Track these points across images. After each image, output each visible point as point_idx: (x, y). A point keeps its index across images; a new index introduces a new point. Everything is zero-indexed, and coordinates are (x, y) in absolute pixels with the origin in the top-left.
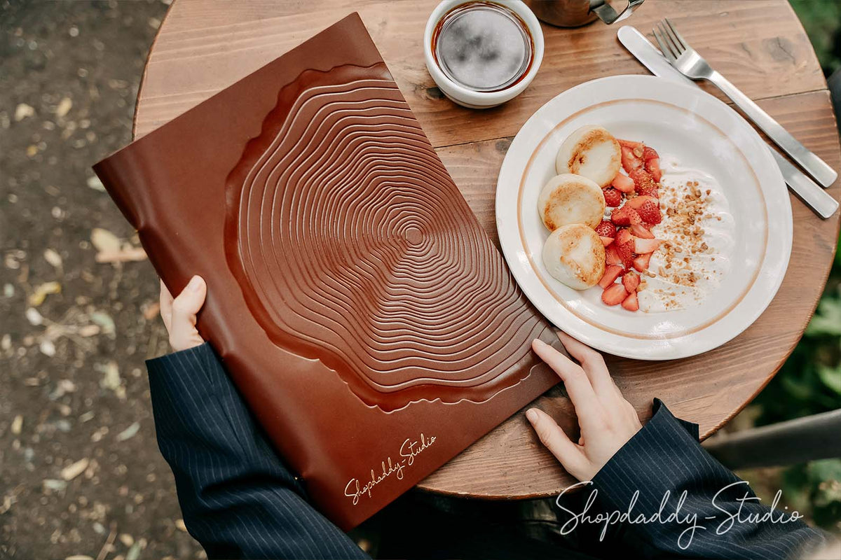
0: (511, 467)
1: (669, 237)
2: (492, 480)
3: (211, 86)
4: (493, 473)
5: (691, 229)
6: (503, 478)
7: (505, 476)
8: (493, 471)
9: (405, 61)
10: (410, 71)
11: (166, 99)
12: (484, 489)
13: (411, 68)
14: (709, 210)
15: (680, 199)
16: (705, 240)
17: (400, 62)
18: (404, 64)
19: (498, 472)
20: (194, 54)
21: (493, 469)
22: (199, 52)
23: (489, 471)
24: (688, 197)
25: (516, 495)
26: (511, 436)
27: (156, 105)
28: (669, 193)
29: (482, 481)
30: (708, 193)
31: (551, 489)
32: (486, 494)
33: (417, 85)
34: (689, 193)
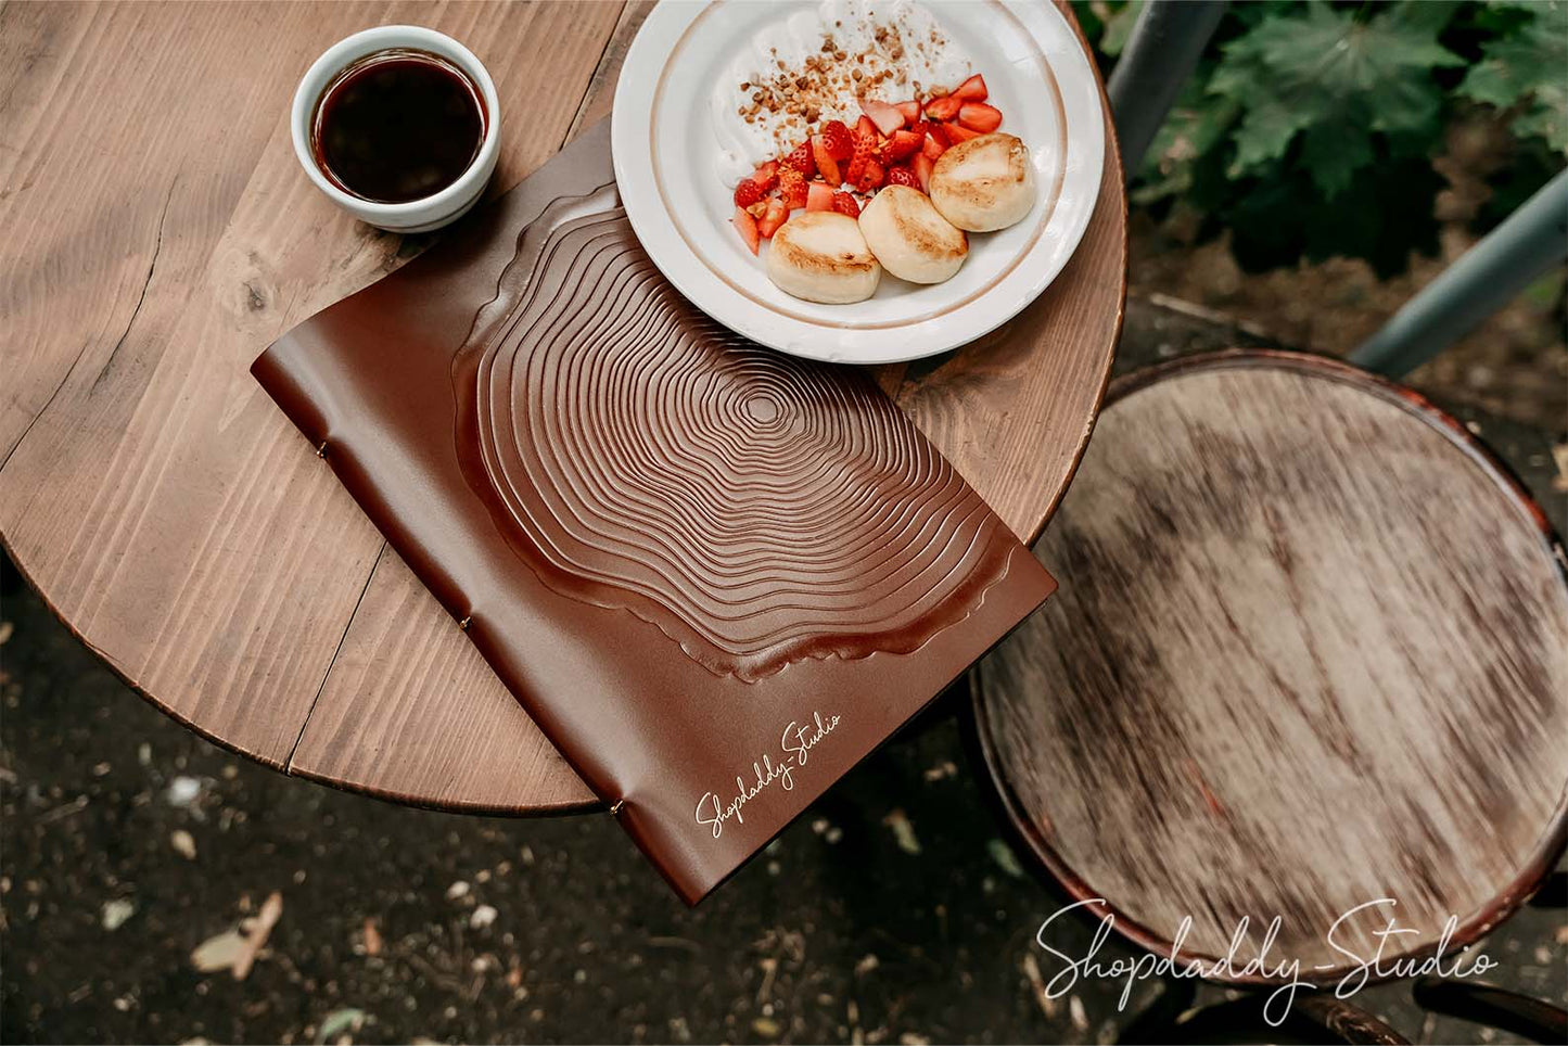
0: (1021, 463)
2: (1025, 498)
3: (186, 565)
4: (1016, 492)
5: (815, 77)
6: (1032, 482)
7: (1030, 477)
8: (1013, 491)
9: (333, 261)
10: (352, 264)
11: (163, 643)
12: (1032, 517)
13: (350, 260)
15: (783, 115)
17: (331, 267)
18: (338, 265)
19: (1019, 485)
20: (117, 561)
21: (1010, 490)
22: (118, 553)
23: (1010, 496)
25: (1064, 479)
26: (978, 437)
27: (162, 664)
29: (1021, 512)
31: (1082, 427)
32: (1041, 518)
33: (382, 266)
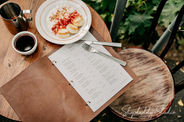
1: (62, 16)
5: (57, 14)
14: (52, 16)
15: (55, 20)
16: (57, 12)
24: (54, 19)
28: (56, 22)
30: (50, 17)
34: (53, 20)
